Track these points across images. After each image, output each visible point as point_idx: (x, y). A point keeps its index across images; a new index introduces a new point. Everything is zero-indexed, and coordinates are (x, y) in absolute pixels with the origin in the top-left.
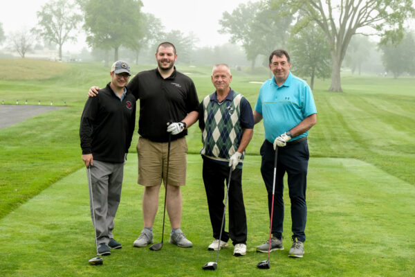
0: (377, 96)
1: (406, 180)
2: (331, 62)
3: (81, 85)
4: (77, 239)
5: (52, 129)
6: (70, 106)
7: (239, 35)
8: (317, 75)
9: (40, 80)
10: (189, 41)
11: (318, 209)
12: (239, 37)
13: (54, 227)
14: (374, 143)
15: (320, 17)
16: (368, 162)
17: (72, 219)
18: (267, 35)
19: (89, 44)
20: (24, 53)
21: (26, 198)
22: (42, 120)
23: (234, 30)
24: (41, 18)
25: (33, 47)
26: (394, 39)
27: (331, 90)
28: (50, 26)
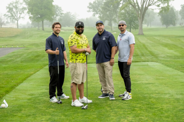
0: (159, 36)
1: (176, 69)
2: (138, 22)
3: (28, 38)
4: (43, 99)
5: (20, 57)
6: (26, 47)
7: (97, 12)
8: (132, 28)
9: (10, 37)
10: (75, 16)
11: (140, 82)
12: (96, 14)
13: (32, 95)
14: (160, 56)
15: (132, 2)
16: (159, 63)
17: (39, 91)
18: (109, 12)
19: (31, 20)
20: (1, 26)
21: (18, 84)
22: (15, 54)
23: (94, 10)
24: (8, 10)
25: (5, 22)
26: (165, 10)
27: (139, 34)
28: (12, 13)
